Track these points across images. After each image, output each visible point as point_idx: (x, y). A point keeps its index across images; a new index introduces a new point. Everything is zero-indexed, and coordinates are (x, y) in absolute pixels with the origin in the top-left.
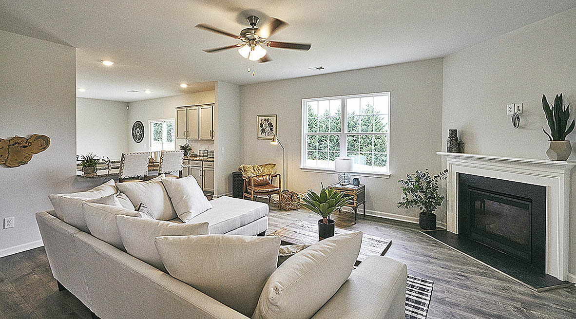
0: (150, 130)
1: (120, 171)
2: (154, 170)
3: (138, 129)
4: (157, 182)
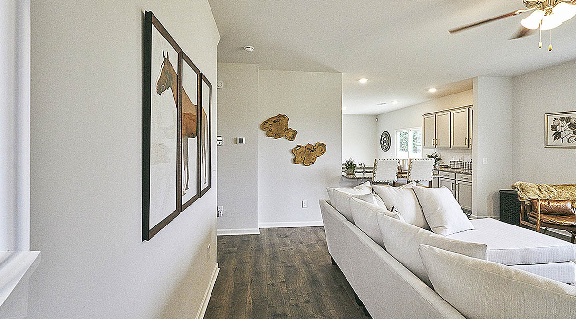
0: (396, 140)
1: (374, 175)
2: (403, 177)
3: (385, 139)
4: (408, 189)
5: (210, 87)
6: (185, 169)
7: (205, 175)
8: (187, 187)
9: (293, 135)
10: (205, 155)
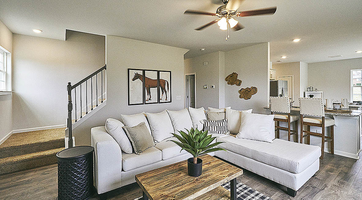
5: (170, 72)
6: (148, 95)
7: (167, 98)
8: (150, 99)
9: (240, 83)
10: (166, 92)
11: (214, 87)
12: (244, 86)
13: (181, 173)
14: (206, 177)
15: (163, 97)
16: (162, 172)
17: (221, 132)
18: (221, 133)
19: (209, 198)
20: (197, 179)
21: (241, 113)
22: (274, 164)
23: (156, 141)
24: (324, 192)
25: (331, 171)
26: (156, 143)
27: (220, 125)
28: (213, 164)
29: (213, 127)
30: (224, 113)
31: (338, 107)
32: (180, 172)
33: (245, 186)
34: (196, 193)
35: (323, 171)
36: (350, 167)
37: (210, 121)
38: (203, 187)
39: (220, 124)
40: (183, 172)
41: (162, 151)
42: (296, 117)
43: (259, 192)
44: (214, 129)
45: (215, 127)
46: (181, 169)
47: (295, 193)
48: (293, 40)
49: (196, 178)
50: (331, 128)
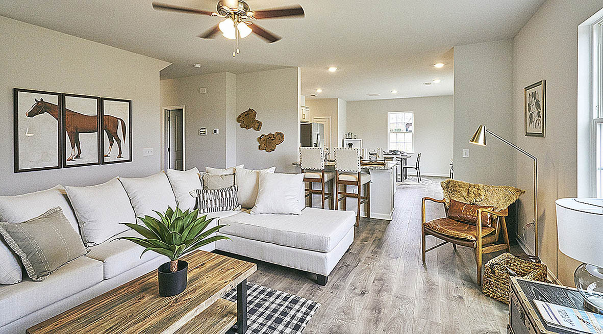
5: (130, 102)
6: (73, 148)
7: (120, 153)
8: (78, 157)
9: (259, 126)
10: (119, 142)
11: (218, 132)
12: (265, 131)
13: (144, 297)
14: (194, 290)
15: (111, 152)
16: (101, 304)
17: (227, 208)
18: (226, 210)
19: (201, 325)
20: (176, 299)
21: (258, 173)
22: (301, 245)
23: (89, 244)
24: (357, 269)
25: (366, 240)
26: (89, 248)
27: (226, 196)
28: (208, 265)
29: (213, 201)
30: (233, 176)
31: (373, 159)
32: (142, 295)
33: (262, 288)
34: (173, 324)
35: (358, 242)
36: (384, 231)
37: (209, 191)
38: (188, 309)
39: (226, 194)
40: (148, 293)
41: (103, 261)
42: (331, 174)
43: (281, 292)
44: (216, 204)
45: (217, 201)
46: (145, 289)
47: (326, 280)
48: (328, 68)
49: (174, 299)
50: (367, 185)
